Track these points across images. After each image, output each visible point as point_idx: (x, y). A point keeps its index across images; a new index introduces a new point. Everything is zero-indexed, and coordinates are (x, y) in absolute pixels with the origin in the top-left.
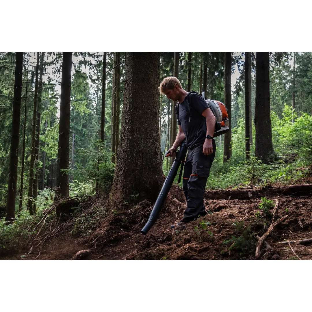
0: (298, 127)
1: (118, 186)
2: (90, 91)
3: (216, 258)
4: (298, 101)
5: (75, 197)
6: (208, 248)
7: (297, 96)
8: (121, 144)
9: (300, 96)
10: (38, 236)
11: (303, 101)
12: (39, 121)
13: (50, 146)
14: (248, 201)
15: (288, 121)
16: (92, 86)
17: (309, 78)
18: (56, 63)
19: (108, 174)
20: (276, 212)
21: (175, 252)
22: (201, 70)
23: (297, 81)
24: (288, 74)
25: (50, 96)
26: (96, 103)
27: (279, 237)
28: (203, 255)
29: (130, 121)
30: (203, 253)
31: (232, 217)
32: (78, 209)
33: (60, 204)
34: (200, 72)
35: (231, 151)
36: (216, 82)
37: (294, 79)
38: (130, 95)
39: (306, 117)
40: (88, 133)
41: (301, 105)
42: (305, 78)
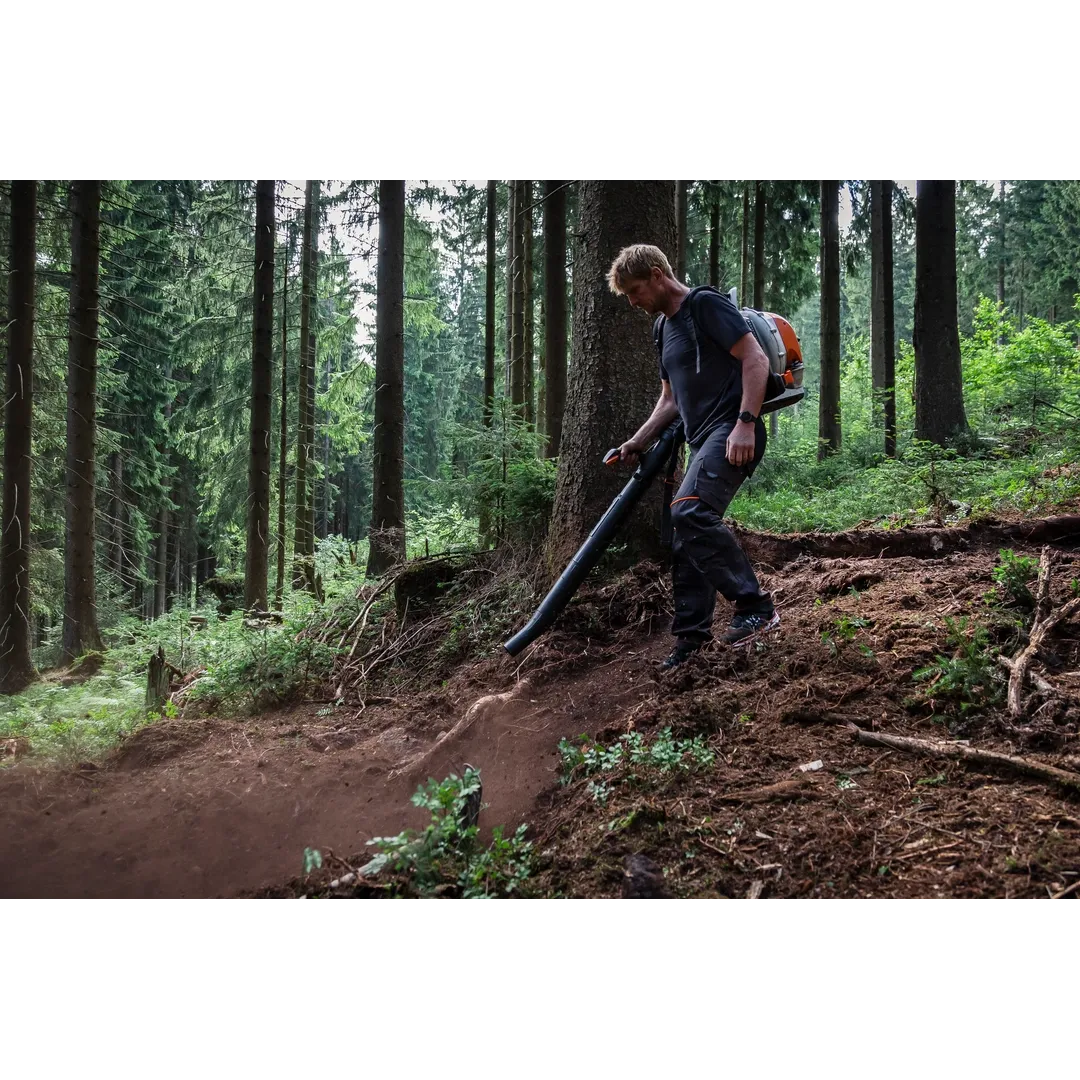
0: (1019, 359)
1: (569, 524)
2: (442, 272)
3: (892, 717)
4: (1012, 287)
5: (442, 554)
6: (864, 689)
7: (1011, 272)
8: (574, 408)
9: (1020, 274)
10: (352, 659)
11: (1027, 287)
12: (312, 358)
13: (341, 421)
14: (941, 560)
15: (990, 342)
16: (445, 258)
17: (1043, 222)
18: (352, 198)
19: (535, 491)
20: (1044, 590)
21: (770, 702)
22: (746, 206)
23: (1012, 231)
24: (984, 212)
25: (337, 289)
26: (459, 303)
27: (1065, 659)
28: (854, 709)
29: (598, 345)
30: (853, 704)
31: (914, 606)
32: (457, 587)
33: (406, 575)
34: (742, 210)
35: (839, 425)
36: (787, 239)
37: (1004, 226)
38: (595, 273)
39: (1041, 330)
40: (440, 384)
41: (1022, 298)
42: (1032, 221)
